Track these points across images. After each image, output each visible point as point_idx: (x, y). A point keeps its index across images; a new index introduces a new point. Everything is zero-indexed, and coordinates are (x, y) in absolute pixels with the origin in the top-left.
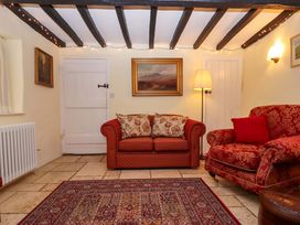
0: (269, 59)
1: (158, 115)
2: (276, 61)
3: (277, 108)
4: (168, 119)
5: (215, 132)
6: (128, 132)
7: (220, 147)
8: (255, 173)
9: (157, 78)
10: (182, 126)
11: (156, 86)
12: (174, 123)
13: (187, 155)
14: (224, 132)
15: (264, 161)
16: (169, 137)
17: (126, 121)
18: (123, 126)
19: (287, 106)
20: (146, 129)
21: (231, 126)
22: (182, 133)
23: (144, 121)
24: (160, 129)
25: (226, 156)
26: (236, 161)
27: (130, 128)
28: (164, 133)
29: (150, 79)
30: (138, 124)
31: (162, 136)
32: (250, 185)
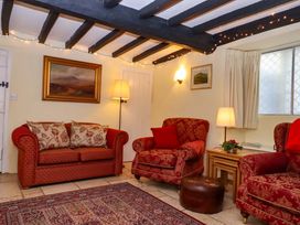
0: (176, 79)
1: (76, 124)
2: (180, 82)
3: (182, 120)
4: (89, 128)
5: (141, 140)
6: (45, 143)
7: (147, 152)
8: (173, 169)
9: (73, 82)
10: (104, 135)
11: (71, 91)
12: (96, 132)
13: (111, 163)
14: (147, 139)
15: (180, 159)
16: (91, 147)
17: (42, 130)
18: (39, 136)
19: (189, 119)
20: (64, 139)
21: (151, 135)
22: (104, 142)
23: (62, 130)
24: (81, 138)
25: (153, 158)
26: (161, 162)
27: (47, 139)
28: (86, 143)
29: (65, 83)
30: (55, 133)
31: (84, 146)
32: (171, 178)
